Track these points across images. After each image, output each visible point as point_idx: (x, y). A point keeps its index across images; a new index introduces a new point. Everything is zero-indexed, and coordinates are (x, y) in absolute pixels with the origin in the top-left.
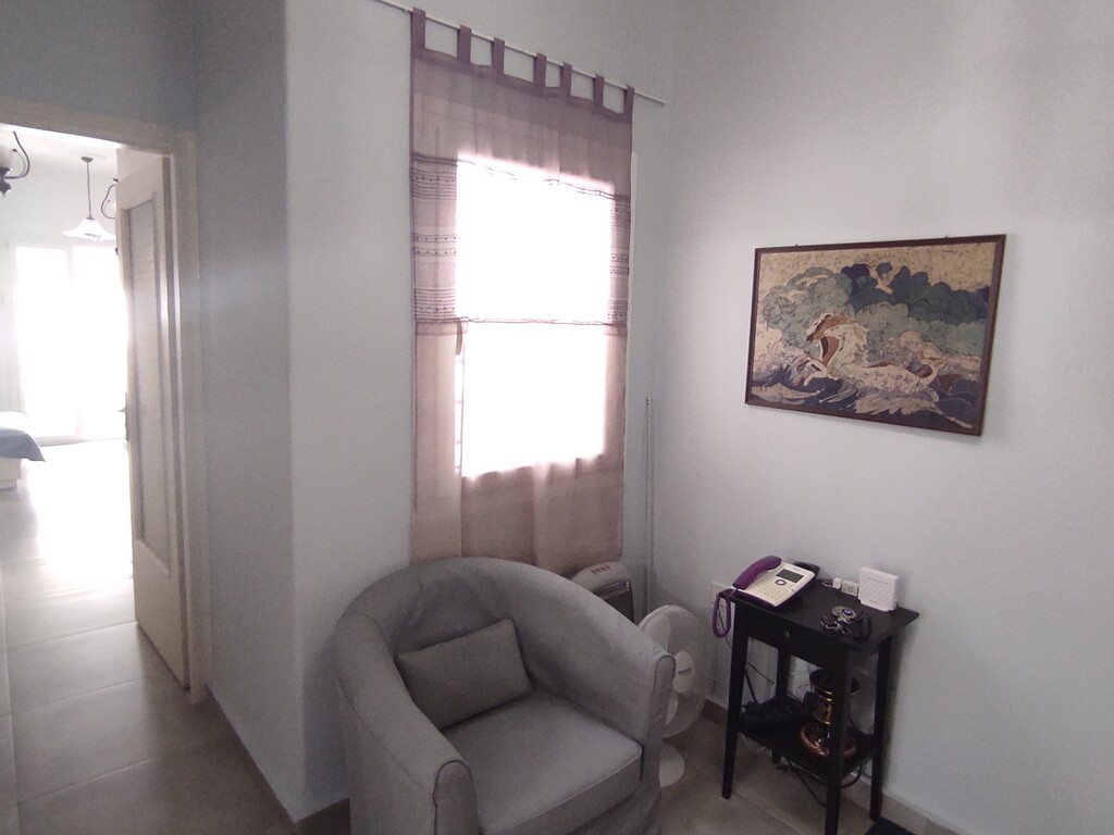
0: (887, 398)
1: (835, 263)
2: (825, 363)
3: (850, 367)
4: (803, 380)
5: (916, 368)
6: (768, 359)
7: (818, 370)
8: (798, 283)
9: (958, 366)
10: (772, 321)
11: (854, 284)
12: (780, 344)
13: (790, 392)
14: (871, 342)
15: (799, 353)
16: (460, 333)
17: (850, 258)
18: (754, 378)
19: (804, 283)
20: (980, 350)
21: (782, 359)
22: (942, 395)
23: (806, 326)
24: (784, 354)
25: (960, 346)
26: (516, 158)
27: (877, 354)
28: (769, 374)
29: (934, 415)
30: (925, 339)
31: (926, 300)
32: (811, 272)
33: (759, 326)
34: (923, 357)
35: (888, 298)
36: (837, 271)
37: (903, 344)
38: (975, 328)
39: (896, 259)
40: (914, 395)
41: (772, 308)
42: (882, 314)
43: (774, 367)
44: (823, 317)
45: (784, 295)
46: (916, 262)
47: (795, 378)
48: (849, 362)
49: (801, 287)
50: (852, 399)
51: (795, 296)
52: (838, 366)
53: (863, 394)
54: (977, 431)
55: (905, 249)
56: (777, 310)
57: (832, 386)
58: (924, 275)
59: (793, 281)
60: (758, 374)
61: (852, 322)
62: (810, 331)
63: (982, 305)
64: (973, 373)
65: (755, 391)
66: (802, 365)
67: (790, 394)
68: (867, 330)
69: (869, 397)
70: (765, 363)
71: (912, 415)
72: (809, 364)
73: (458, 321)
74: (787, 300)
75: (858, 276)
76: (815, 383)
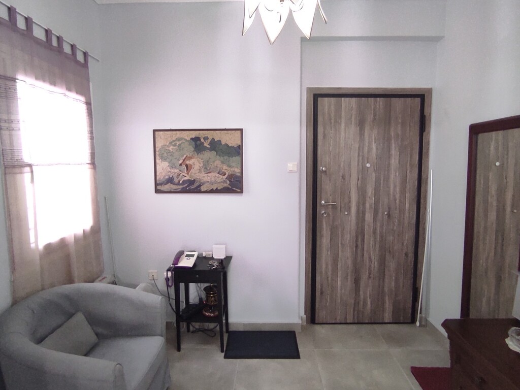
0: (212, 184)
1: (188, 136)
2: (188, 174)
3: (198, 174)
4: (179, 181)
5: (221, 173)
6: (164, 174)
7: (185, 176)
8: (173, 143)
9: (234, 171)
10: (163, 159)
11: (196, 144)
12: (168, 168)
13: (174, 186)
14: (204, 165)
15: (177, 171)
16: (32, 172)
17: (194, 135)
18: (158, 182)
19: (176, 143)
20: (240, 165)
21: (169, 173)
22: (230, 181)
23: (179, 160)
24: (170, 172)
25: (233, 164)
26: (44, 81)
27: (207, 169)
28: (164, 180)
29: (228, 188)
30: (223, 163)
31: (221, 150)
32: (179, 139)
33: (157, 161)
34: (223, 169)
35: (208, 149)
36: (188, 139)
37: (215, 165)
38: (238, 158)
39: (210, 135)
40: (221, 182)
41: (163, 154)
42: (207, 155)
43: (167, 177)
44: (185, 156)
45: (167, 148)
46: (217, 136)
47: (176, 180)
48: (197, 172)
49: (175, 145)
50: (200, 186)
51: (172, 149)
52: (193, 175)
53: (203, 184)
54: (242, 192)
55: (213, 132)
56: (165, 154)
57: (192, 182)
58: (220, 141)
59: (171, 143)
60: (159, 181)
61: (197, 158)
62: (181, 162)
63: (238, 151)
64: (239, 173)
65: (159, 187)
66: (179, 175)
67: (174, 187)
68: (202, 161)
69: (207, 184)
70: (161, 176)
71: (221, 189)
72: (181, 175)
73: (30, 166)
74: (169, 150)
75: (197, 141)
76: (184, 182)
